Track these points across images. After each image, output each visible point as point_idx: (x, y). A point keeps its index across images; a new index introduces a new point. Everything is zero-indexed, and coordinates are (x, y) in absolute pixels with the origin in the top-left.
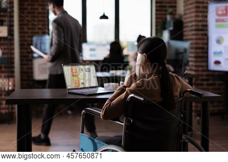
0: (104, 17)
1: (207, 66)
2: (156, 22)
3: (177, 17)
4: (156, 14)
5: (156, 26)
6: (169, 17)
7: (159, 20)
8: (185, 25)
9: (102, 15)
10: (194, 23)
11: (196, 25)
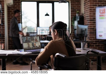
0: (47, 15)
1: (96, 37)
2: (71, 17)
3: (81, 14)
4: (71, 14)
5: (71, 19)
6: (77, 15)
7: (73, 16)
8: (85, 18)
9: (46, 14)
10: (89, 17)
11: (90, 18)
